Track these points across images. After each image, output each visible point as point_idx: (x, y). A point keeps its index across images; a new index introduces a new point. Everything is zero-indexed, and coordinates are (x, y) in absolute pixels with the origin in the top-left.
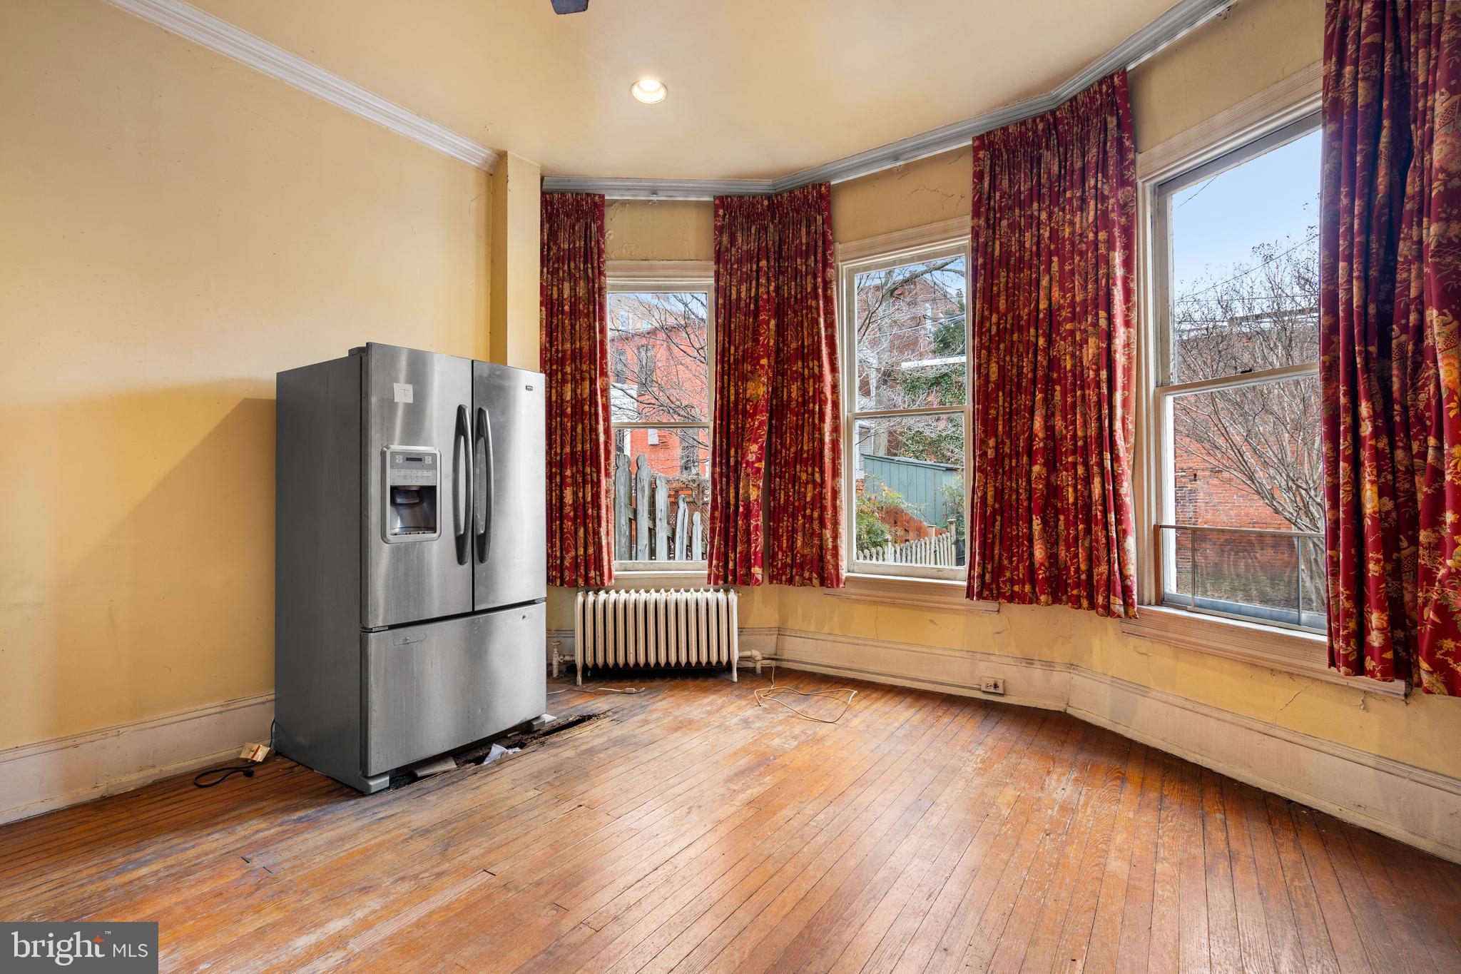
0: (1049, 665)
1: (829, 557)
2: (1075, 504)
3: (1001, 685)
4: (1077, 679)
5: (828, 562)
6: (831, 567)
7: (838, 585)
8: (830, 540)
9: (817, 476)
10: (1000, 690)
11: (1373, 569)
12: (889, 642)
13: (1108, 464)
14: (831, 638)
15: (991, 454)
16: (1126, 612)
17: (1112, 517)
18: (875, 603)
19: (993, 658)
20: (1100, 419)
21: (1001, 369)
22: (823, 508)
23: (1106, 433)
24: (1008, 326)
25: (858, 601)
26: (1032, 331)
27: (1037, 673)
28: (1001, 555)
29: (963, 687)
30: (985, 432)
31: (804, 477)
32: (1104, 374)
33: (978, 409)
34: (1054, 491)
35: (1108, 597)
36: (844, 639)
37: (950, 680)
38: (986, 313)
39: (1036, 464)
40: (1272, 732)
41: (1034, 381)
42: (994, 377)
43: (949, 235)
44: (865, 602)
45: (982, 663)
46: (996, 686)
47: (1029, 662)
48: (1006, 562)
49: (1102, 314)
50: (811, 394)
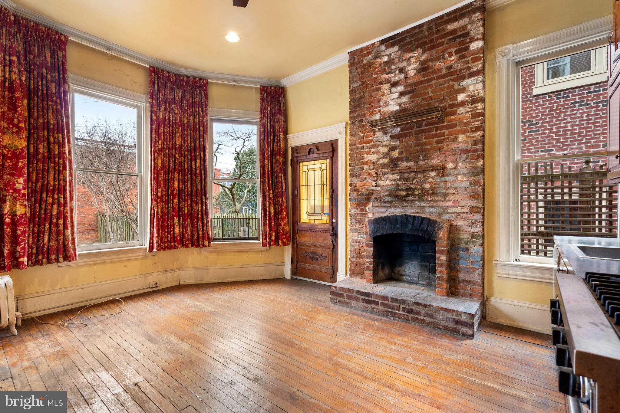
0: (173, 270)
1: (70, 245)
2: (188, 213)
3: (158, 283)
4: (182, 272)
5: (70, 247)
6: (71, 250)
7: (76, 259)
8: (70, 235)
9: (62, 200)
10: (158, 285)
11: (273, 224)
12: (103, 282)
13: (204, 200)
14: (64, 290)
15: (159, 194)
16: (209, 245)
17: (205, 216)
18: (94, 264)
19: (153, 274)
20: (201, 186)
21: (163, 162)
22: (65, 218)
23: (204, 191)
24: (165, 147)
25: (83, 266)
26: (174, 151)
27: (169, 274)
28: (162, 233)
29: (142, 289)
30: (157, 186)
31: (50, 200)
32: (203, 172)
33: (154, 176)
34: (180, 209)
35: (203, 241)
36: (74, 288)
37: (136, 288)
38: (157, 139)
39: (175, 199)
40: (243, 266)
41: (175, 170)
42: (160, 165)
43: (134, 99)
44: (87, 265)
45: (149, 277)
46: (156, 284)
47: (166, 271)
48: (163, 235)
49: (202, 153)
50: (57, 152)
